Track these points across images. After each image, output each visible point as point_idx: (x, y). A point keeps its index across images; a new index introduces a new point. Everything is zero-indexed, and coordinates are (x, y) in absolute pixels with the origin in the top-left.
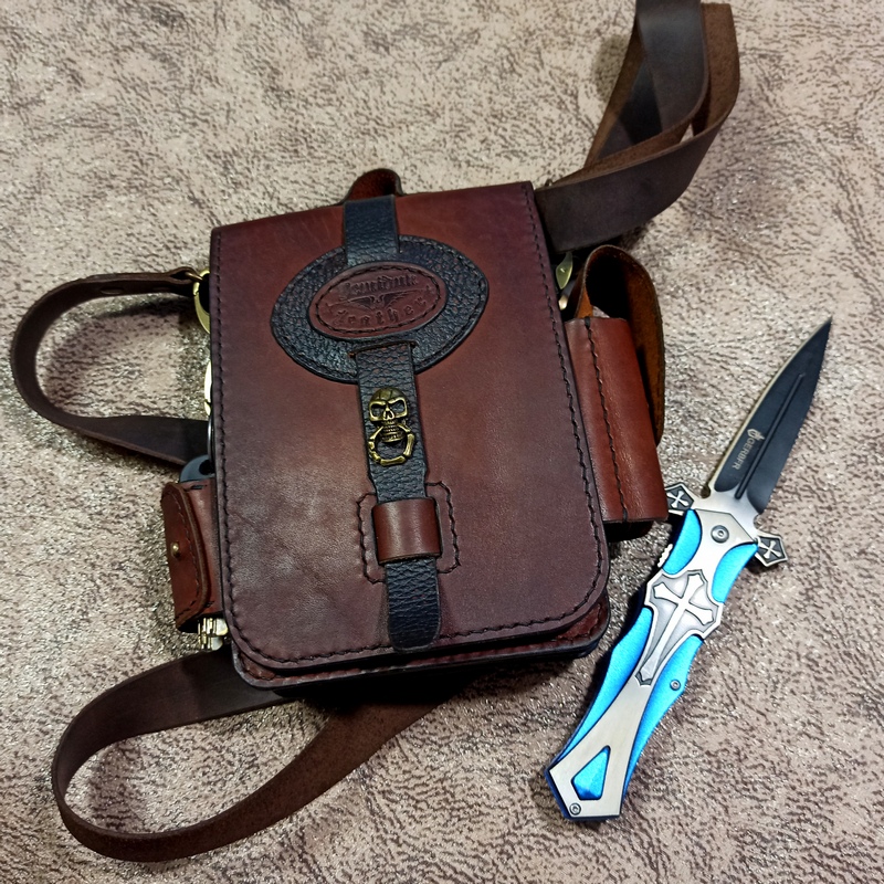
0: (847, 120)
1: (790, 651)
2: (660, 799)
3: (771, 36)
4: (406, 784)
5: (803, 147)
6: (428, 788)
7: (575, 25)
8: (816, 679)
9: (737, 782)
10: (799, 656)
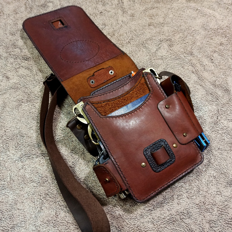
0: (190, 51)
1: (209, 176)
2: (189, 218)
3: (168, 35)
4: (129, 230)
5: (181, 59)
6: (135, 230)
7: (123, 41)
8: (216, 181)
9: (205, 209)
10: (211, 176)
